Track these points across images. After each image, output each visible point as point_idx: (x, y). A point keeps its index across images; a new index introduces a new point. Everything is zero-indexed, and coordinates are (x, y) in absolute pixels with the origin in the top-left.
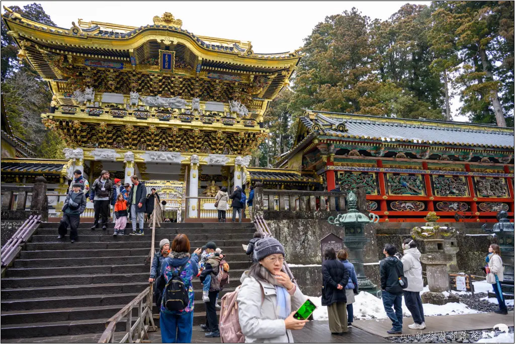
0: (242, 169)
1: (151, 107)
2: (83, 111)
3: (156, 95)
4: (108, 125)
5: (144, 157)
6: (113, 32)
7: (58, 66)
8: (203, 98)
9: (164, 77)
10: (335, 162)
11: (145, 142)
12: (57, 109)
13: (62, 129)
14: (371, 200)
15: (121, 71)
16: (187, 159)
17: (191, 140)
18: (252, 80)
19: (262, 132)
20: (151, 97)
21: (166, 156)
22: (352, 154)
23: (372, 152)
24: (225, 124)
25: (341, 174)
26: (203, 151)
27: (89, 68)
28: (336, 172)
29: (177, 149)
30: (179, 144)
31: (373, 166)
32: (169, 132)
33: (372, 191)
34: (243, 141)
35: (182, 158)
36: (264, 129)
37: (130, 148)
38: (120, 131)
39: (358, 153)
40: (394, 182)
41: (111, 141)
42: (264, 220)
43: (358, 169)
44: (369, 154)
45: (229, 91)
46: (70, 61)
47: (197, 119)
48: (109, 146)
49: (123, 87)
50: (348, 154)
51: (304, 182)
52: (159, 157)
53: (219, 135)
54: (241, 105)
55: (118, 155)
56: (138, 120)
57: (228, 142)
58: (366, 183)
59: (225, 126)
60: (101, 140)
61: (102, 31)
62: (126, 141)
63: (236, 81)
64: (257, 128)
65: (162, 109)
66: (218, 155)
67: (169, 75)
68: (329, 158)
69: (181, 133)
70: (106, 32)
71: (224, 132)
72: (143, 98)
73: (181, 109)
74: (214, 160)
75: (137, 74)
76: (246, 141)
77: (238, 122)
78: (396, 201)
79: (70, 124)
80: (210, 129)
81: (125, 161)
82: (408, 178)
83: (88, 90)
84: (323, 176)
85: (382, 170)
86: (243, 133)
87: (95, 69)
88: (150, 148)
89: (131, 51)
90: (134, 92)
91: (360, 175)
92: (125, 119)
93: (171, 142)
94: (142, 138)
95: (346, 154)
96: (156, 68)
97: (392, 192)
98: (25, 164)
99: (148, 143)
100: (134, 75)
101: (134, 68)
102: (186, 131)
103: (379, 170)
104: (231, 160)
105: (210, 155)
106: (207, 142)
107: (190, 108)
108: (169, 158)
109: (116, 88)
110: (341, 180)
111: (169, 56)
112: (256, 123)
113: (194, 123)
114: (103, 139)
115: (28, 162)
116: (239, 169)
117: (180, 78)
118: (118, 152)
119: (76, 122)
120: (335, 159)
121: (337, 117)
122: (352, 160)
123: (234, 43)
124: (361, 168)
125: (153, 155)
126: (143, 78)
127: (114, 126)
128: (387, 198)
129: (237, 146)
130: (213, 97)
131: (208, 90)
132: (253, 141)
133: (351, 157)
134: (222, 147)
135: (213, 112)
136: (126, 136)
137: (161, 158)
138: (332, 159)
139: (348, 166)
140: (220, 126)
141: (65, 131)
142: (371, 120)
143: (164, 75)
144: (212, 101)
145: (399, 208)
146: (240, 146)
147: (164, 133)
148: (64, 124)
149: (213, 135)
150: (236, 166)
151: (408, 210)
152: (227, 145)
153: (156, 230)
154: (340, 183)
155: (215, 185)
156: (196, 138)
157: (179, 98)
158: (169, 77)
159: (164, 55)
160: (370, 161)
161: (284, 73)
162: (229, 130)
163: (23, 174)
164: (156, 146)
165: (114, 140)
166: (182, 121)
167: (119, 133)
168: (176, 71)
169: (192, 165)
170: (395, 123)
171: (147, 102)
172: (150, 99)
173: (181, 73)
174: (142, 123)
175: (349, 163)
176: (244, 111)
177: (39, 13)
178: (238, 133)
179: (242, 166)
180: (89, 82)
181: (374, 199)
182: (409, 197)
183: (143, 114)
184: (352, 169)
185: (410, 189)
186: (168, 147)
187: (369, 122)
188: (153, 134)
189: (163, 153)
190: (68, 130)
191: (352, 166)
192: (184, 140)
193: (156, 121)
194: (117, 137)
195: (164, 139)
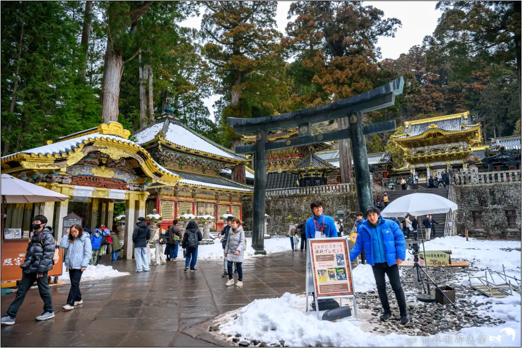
1: (432, 149)
2: (413, 155)
3: (433, 145)
4: (420, 158)
5: (432, 165)
8: (449, 143)
16: (445, 163)
21: (438, 164)
26: (451, 160)
29: (442, 161)
30: (442, 159)
34: (464, 155)
35: (443, 163)
36: (471, 151)
37: (427, 163)
46: (407, 142)
47: (447, 151)
48: (421, 163)
49: (422, 145)
52: (436, 164)
53: (455, 155)
54: (463, 143)
55: (424, 165)
56: (429, 155)
57: (459, 156)
59: (457, 152)
60: (419, 162)
62: (426, 161)
64: (469, 151)
65: (435, 149)
66: (456, 161)
69: (442, 156)
71: (457, 154)
72: (429, 147)
73: (441, 148)
74: (455, 163)
77: (461, 150)
80: (451, 154)
81: (426, 167)
83: (413, 149)
87: (414, 142)
89: (424, 137)
90: (426, 146)
92: (424, 156)
93: (439, 159)
94: (430, 159)
96: (432, 138)
98: (400, 171)
99: (432, 161)
100: (425, 142)
101: (425, 140)
102: (444, 156)
105: (453, 161)
106: (452, 157)
109: (420, 146)
111: (435, 135)
113: (446, 153)
117: (439, 139)
119: (412, 159)
125: (434, 164)
126: (428, 142)
127: (422, 158)
129: (462, 157)
130: (452, 142)
131: (450, 140)
132: (468, 155)
134: (457, 158)
135: (453, 147)
140: (455, 152)
143: (434, 139)
147: (437, 157)
148: (408, 160)
149: (453, 155)
156: (447, 157)
157: (440, 145)
158: (436, 139)
159: (433, 135)
164: (435, 161)
166: (442, 153)
168: (439, 137)
169: (447, 165)
172: (431, 147)
176: (465, 144)
178: (462, 153)
180: (413, 146)
183: (430, 153)
186: (439, 161)
188: (433, 158)
192: (444, 158)
193: (434, 154)
194: (423, 160)
195: (437, 159)
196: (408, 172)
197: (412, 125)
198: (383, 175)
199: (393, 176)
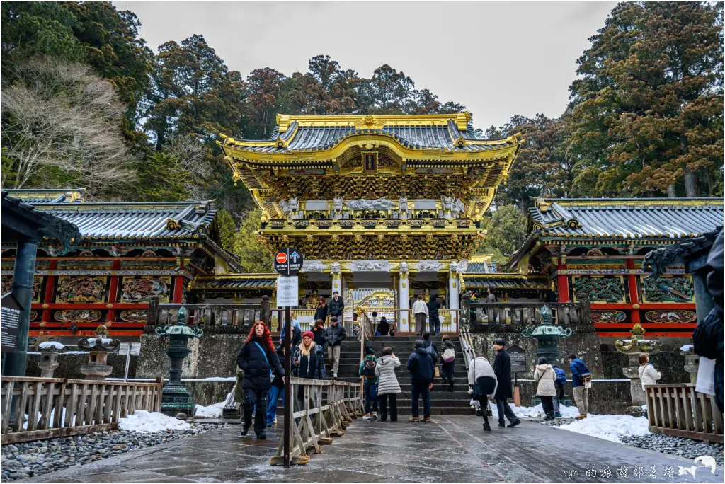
0: (458, 276)
1: (355, 211)
2: (290, 224)
3: (360, 198)
4: (314, 236)
5: (352, 266)
6: (312, 127)
7: (265, 181)
8: (412, 196)
9: (368, 178)
10: (568, 265)
11: (351, 250)
12: (267, 224)
13: (272, 244)
14: (617, 310)
15: (324, 176)
16: (396, 267)
17: (399, 246)
18: (466, 172)
19: (478, 232)
20: (355, 201)
21: (373, 265)
22: (592, 254)
23: (620, 250)
24: (435, 227)
25: (576, 279)
26: (414, 257)
27: (293, 179)
28: (570, 276)
29: (385, 257)
30: (386, 251)
31: (621, 268)
32: (375, 239)
33: (618, 299)
34: (457, 244)
35: (389, 266)
36: (481, 229)
37: (337, 258)
38: (326, 241)
39: (600, 252)
40: (650, 287)
41: (317, 252)
42: (469, 334)
43: (599, 272)
44: (616, 253)
45: (440, 185)
46: (276, 174)
47: (404, 223)
48: (315, 257)
49: (326, 193)
50: (586, 254)
51: (531, 290)
52: (366, 266)
53: (429, 239)
54: (456, 201)
55: (325, 267)
56: (343, 230)
57: (441, 246)
58: (609, 289)
59: (436, 229)
60: (307, 252)
61: (301, 127)
62: (332, 251)
63: (448, 174)
64: (473, 228)
65: (367, 212)
66: (430, 261)
67: (373, 176)
68: (560, 260)
69: (389, 239)
70: (305, 127)
71: (434, 236)
72: (348, 202)
73: (387, 211)
74: (426, 267)
75: (340, 178)
76: (460, 244)
77: (451, 223)
78: (653, 310)
79: (279, 238)
80: (419, 233)
81: (332, 273)
82: (671, 280)
83: (293, 201)
84: (555, 281)
85: (632, 272)
86: (456, 236)
87: (299, 177)
88: (356, 257)
89: (334, 160)
90: (338, 197)
91: (602, 279)
92: (329, 230)
93: (378, 249)
94: (348, 246)
95: (584, 254)
96: (359, 170)
97: (647, 300)
98: (240, 279)
99: (354, 252)
100: (337, 181)
101: (337, 174)
102: (393, 238)
103: (628, 272)
104: (445, 266)
105: (421, 261)
106: (417, 246)
107: (397, 208)
108: (376, 267)
109: (320, 195)
110: (575, 286)
111: (372, 156)
112: (471, 223)
113: (401, 228)
114: (309, 250)
115: (242, 277)
116: (455, 276)
117: (384, 178)
118: (324, 263)
119: (285, 236)
120: (568, 261)
121: (580, 204)
122: (592, 261)
123: (449, 119)
124: (603, 270)
125: (359, 264)
126: (346, 181)
127: (320, 237)
128: (639, 306)
129: (451, 249)
130: (422, 194)
131: (417, 187)
132: (469, 243)
133: (590, 257)
134: (434, 251)
135: (423, 211)
136: (331, 246)
137: (368, 267)
138: (563, 262)
139: (586, 268)
140: (429, 230)
141: (275, 245)
142: (629, 204)
143: (368, 176)
144: (421, 198)
145: (658, 319)
146: (454, 250)
147: (370, 240)
148: (274, 238)
149: (422, 239)
150: (451, 272)
151: (671, 321)
152: (440, 248)
153: (365, 343)
154: (574, 289)
155: (429, 294)
156: (404, 244)
157: (384, 200)
158: (373, 178)
159: (367, 156)
160: (617, 261)
161: (501, 163)
162: (440, 233)
163: (241, 290)
164: (362, 254)
165: (320, 251)
166: (389, 227)
167: (325, 243)
168: (381, 171)
169: (401, 273)
170: (664, 206)
171: (351, 207)
172: (354, 203)
173: (386, 171)
174: (347, 232)
175: (587, 265)
176: (459, 207)
177: (201, 47)
178: (451, 235)
179: (457, 272)
180: (293, 193)
181: (621, 308)
182: (672, 304)
183: (349, 223)
184: (590, 272)
185: (675, 294)
186: (375, 255)
187: (625, 208)
188: (358, 242)
189: (370, 262)
190: (278, 244)
191: (592, 268)
192: (392, 247)
193: (362, 229)
194: (323, 247)
195: (371, 246)
196: (267, 285)
197: (300, 129)
198: (171, 286)
199: (212, 294)
